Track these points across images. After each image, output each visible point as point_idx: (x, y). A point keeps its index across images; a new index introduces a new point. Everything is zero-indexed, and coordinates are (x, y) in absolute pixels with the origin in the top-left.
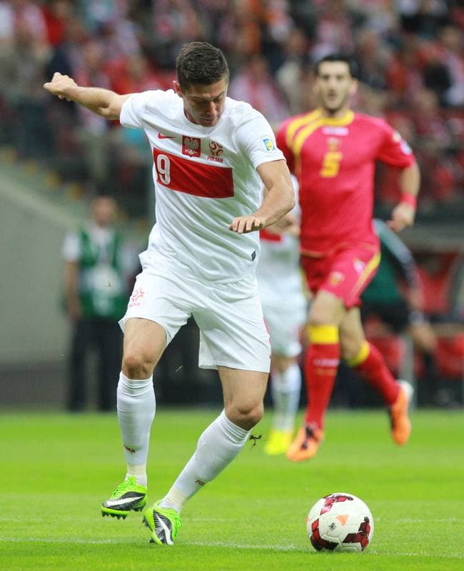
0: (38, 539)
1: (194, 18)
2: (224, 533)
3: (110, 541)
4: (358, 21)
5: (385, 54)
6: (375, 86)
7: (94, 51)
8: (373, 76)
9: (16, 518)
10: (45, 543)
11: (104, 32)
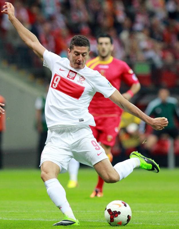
0: (26, 219)
1: (87, 14)
2: (99, 217)
3: (54, 220)
4: (152, 14)
5: (162, 27)
6: (159, 40)
7: (47, 27)
8: (158, 36)
9: (17, 211)
10: (29, 220)
11: (51, 19)
